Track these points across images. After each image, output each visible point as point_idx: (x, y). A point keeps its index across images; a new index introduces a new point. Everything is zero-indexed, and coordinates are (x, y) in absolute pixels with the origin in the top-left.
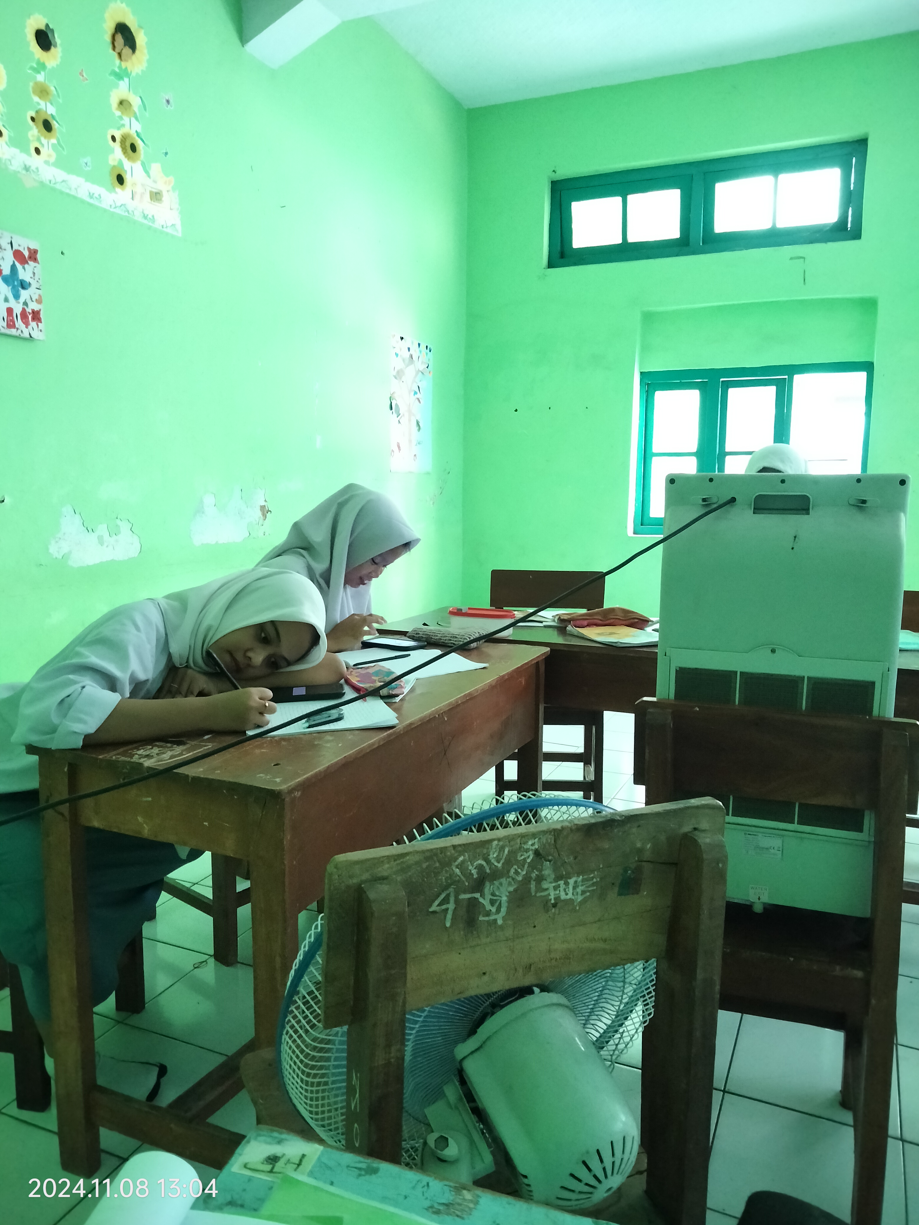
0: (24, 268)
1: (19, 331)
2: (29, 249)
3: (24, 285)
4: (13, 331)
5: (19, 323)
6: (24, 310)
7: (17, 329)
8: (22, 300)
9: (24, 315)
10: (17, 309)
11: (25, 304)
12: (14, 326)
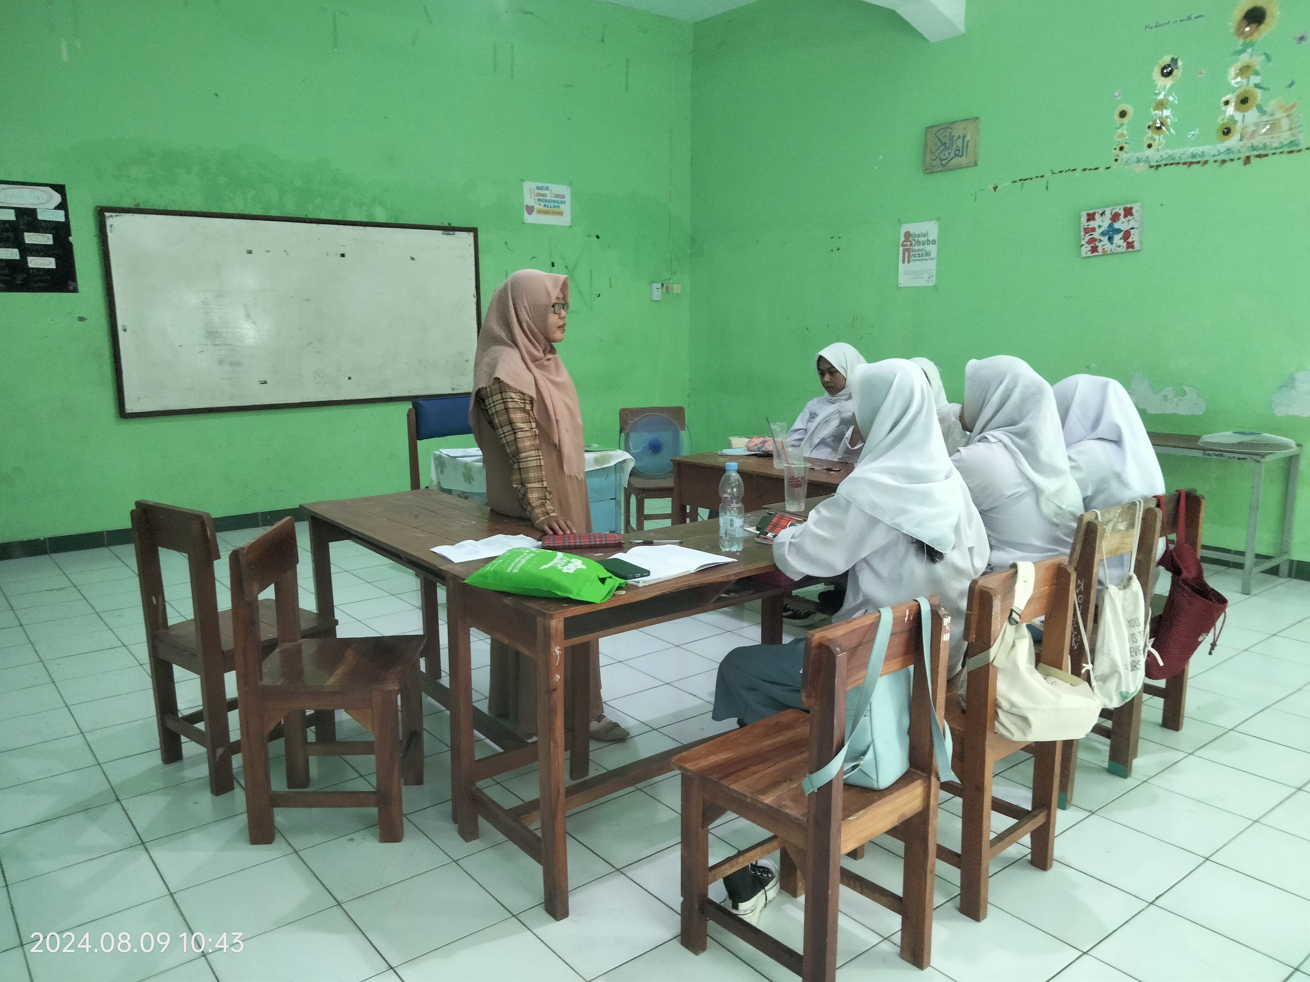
0: (1121, 239)
1: (1083, 237)
2: (1133, 242)
3: (1110, 239)
4: (1083, 233)
5: (1088, 237)
6: (1096, 240)
7: (1084, 236)
8: (1102, 238)
9: (1093, 240)
10: (1096, 235)
11: (1100, 241)
12: (1086, 233)
